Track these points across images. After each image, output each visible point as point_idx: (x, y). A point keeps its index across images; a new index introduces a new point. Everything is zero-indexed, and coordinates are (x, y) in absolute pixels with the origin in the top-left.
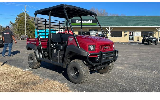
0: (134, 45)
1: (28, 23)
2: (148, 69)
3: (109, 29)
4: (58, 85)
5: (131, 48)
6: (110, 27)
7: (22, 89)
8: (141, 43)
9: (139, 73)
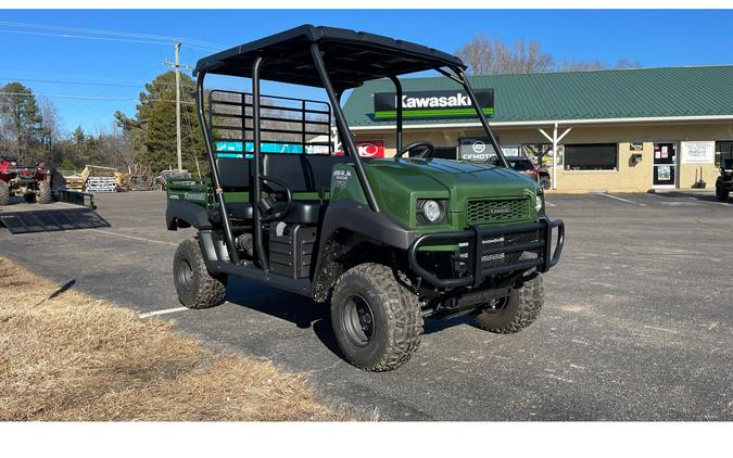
0: (676, 206)
1: (187, 115)
2: (714, 317)
3: (555, 132)
4: (270, 381)
5: (657, 220)
6: (556, 123)
7: (114, 394)
8: (714, 193)
9: (658, 334)
